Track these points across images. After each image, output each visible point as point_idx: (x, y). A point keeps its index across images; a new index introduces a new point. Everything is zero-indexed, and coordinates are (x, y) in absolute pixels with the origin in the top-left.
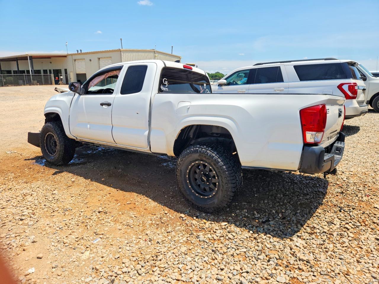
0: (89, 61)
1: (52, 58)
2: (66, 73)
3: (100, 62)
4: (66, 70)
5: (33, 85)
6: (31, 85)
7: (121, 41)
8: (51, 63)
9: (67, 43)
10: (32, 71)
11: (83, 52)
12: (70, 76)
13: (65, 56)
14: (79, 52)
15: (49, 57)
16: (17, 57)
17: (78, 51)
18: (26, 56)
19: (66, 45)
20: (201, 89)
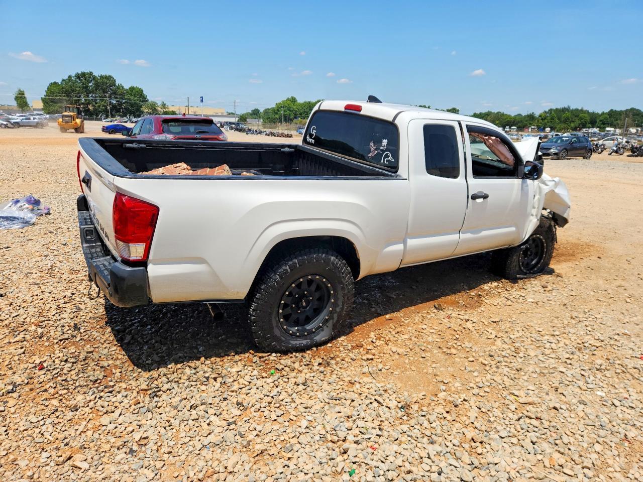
20: (372, 149)
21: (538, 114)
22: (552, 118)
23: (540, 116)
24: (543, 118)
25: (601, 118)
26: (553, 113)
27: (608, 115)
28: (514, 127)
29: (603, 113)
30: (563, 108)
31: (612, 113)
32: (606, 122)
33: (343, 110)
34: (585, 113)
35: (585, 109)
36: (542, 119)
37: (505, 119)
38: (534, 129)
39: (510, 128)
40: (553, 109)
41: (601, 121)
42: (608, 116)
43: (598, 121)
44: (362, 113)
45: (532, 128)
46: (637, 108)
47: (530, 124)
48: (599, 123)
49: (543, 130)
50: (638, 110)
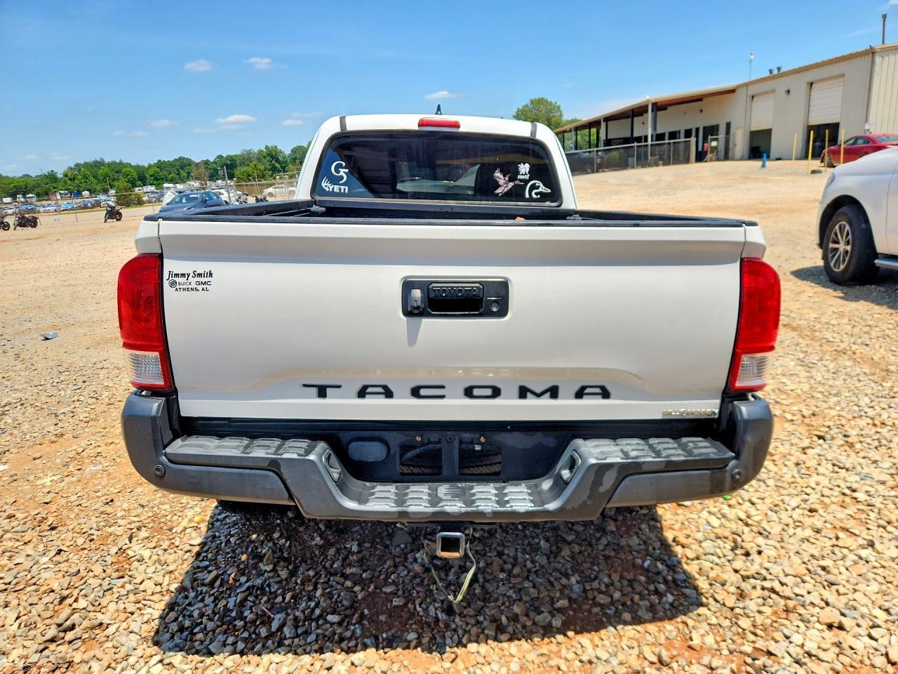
0: (784, 95)
1: (705, 100)
2: (728, 132)
3: (812, 93)
4: (728, 125)
5: (649, 166)
6: (645, 167)
7: (884, 21)
8: (701, 111)
9: (752, 57)
10: (652, 136)
11: (782, 71)
12: (734, 139)
13: (732, 91)
14: (775, 72)
15: (698, 99)
16: (633, 108)
17: (771, 71)
18: (646, 103)
19: (751, 61)
20: (501, 182)
21: (62, 172)
22: (85, 177)
23: (66, 175)
24: (70, 177)
25: (151, 172)
26: (82, 169)
27: (158, 167)
28: (30, 195)
29: (150, 166)
30: (94, 162)
31: (161, 165)
32: (158, 177)
33: (416, 127)
34: (127, 167)
35: (125, 161)
36: (70, 179)
37: (10, 184)
38: (65, 194)
39: (24, 196)
40: (81, 164)
41: (151, 176)
42: (158, 170)
43: (148, 176)
44: (462, 129)
45: (60, 194)
46: (186, 157)
47: (54, 188)
48: (149, 179)
49: (79, 194)
50: (188, 159)
